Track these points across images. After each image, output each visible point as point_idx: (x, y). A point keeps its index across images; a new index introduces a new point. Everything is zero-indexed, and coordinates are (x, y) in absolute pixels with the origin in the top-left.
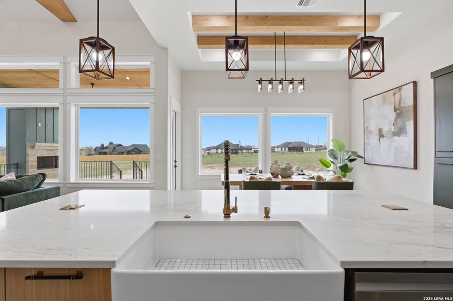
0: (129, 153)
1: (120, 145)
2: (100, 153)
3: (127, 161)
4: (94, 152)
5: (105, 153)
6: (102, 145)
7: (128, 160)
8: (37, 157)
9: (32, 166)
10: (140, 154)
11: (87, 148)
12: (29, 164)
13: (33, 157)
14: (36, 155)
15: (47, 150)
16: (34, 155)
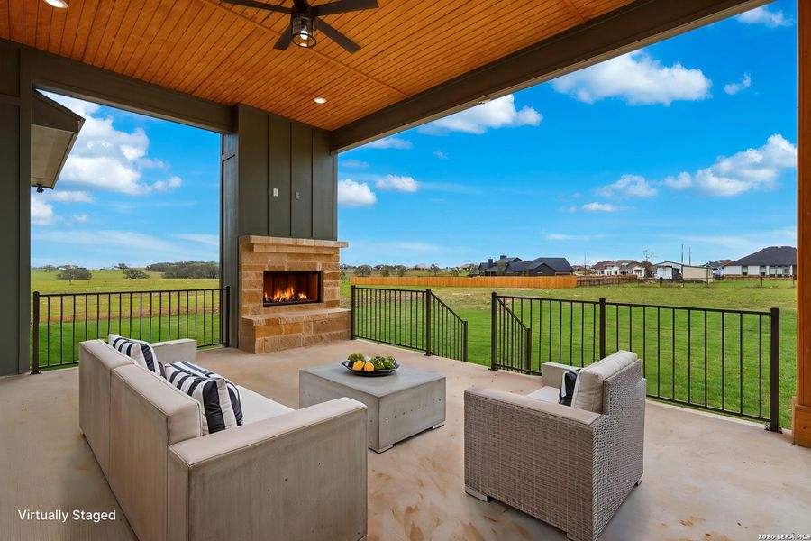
0: (532, 273)
1: (518, 260)
2: (487, 274)
3: (528, 289)
4: (478, 272)
5: (494, 274)
6: (490, 261)
7: (529, 287)
8: (265, 273)
9: (252, 296)
10: (553, 275)
11: (472, 265)
12: (244, 290)
13: (253, 273)
14: (261, 268)
15: (290, 255)
16: (254, 268)
